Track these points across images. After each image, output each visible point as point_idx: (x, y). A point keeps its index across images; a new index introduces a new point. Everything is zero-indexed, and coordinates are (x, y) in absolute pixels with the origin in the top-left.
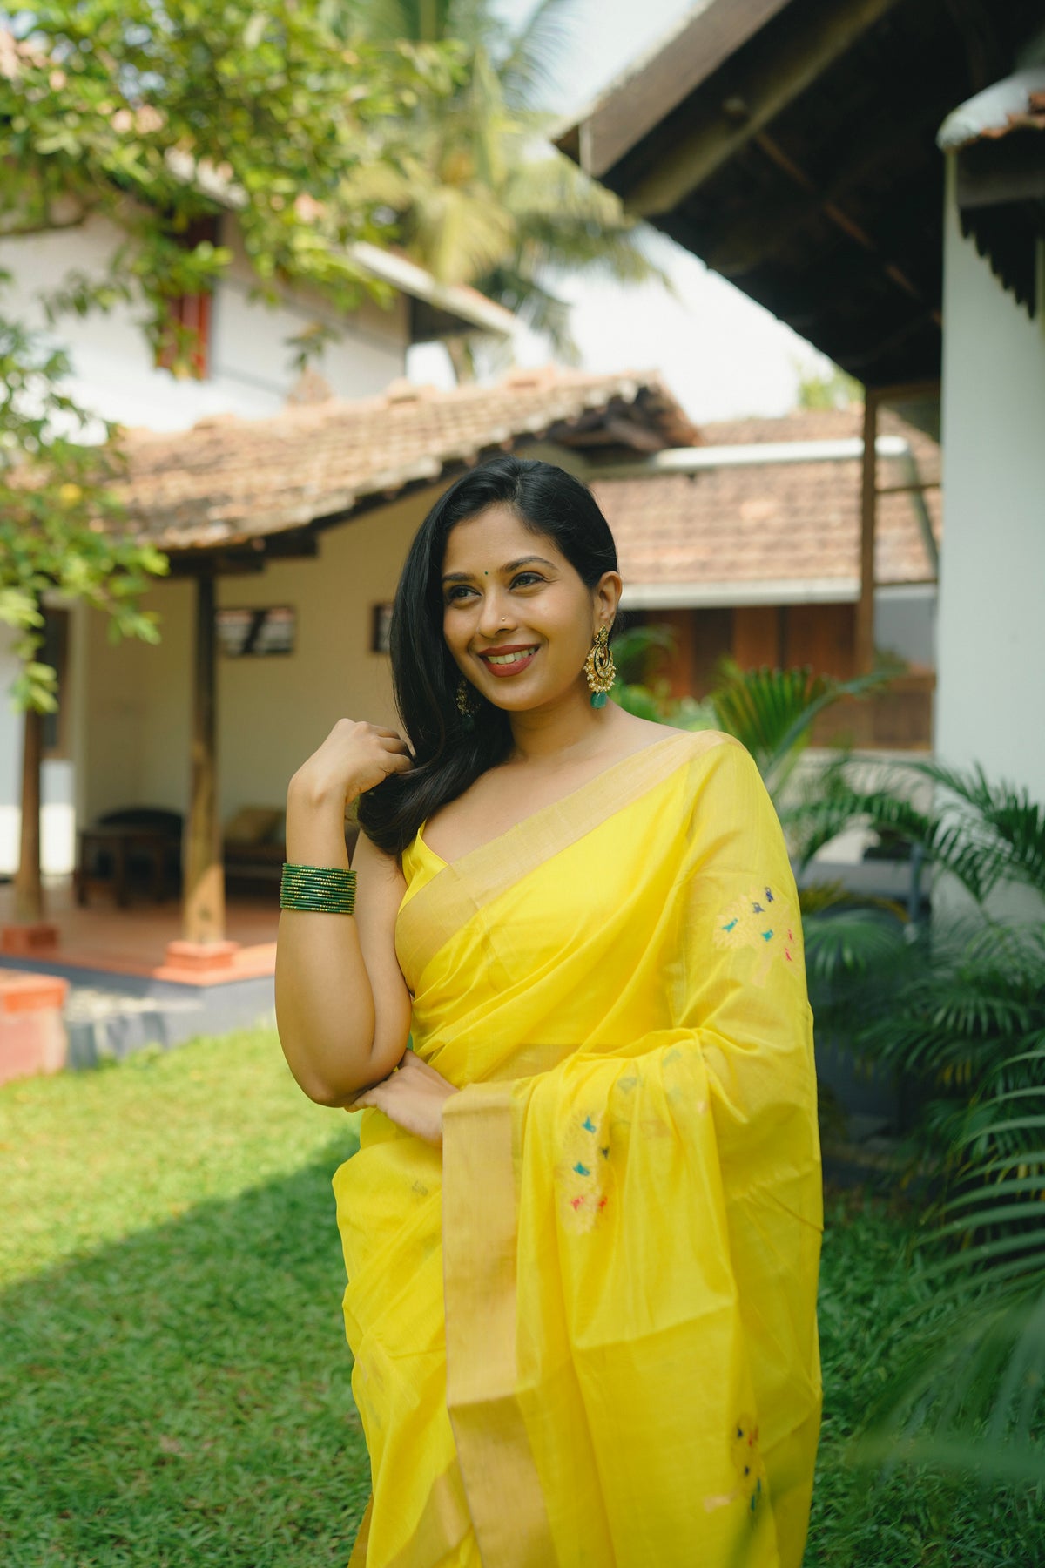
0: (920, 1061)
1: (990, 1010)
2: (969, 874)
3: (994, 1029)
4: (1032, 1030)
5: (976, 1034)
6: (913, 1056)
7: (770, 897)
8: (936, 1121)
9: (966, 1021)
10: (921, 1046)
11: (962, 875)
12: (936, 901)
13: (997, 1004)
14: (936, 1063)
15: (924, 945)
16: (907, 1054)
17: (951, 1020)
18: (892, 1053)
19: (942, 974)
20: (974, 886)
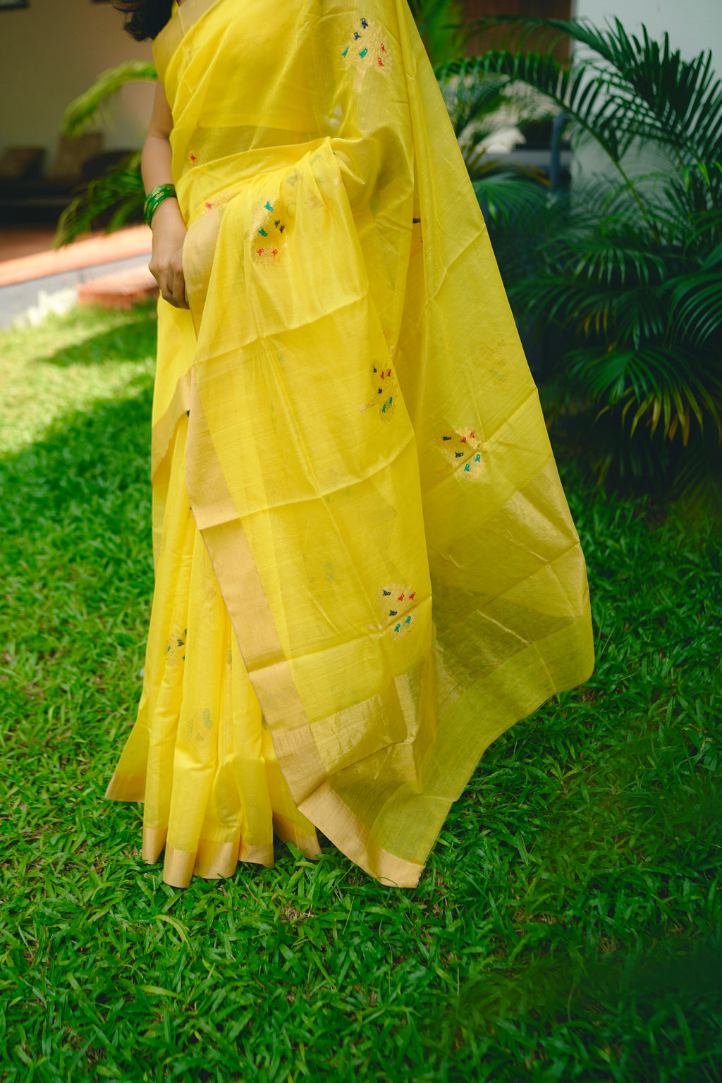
0: (560, 314)
1: (629, 262)
2: (606, 134)
3: (632, 280)
4: (669, 277)
5: (614, 286)
6: (555, 309)
7: (365, 24)
8: (576, 368)
9: (605, 272)
10: (562, 299)
11: (600, 137)
12: (574, 171)
13: (634, 254)
14: (576, 314)
15: (565, 206)
16: (548, 309)
17: (591, 269)
18: (535, 307)
19: (581, 233)
20: (612, 148)
